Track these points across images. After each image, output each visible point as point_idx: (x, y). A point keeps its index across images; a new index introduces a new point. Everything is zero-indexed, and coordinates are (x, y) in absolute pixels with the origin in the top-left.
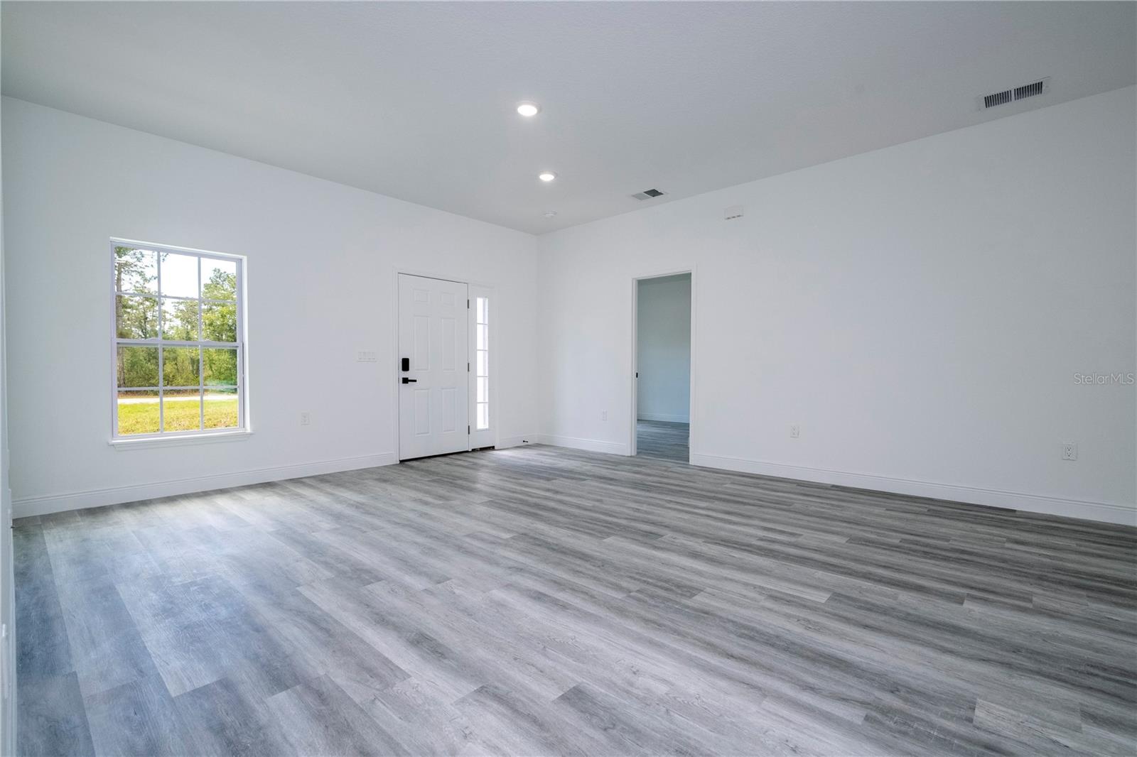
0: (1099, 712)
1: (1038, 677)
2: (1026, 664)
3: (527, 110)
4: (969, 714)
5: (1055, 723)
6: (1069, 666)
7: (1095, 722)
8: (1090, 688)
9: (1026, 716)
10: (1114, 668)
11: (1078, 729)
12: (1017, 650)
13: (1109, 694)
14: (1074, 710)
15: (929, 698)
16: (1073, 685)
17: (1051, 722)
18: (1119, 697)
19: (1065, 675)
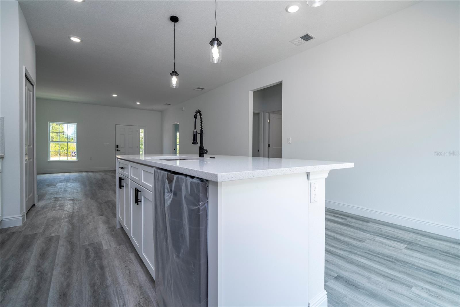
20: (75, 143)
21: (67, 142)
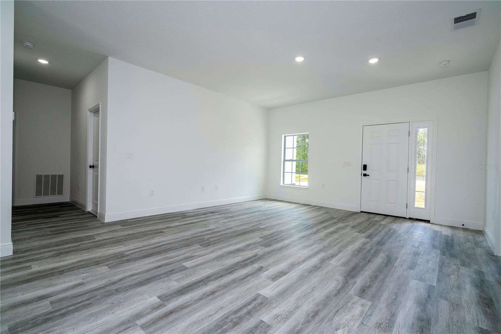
0: (80, 287)
1: (103, 286)
2: (109, 288)
3: (300, 59)
4: (108, 266)
5: (89, 277)
6: (97, 297)
7: (79, 283)
8: (86, 293)
9: (96, 274)
10: (81, 310)
11: (83, 279)
12: (117, 291)
13: (79, 295)
14: (86, 283)
15: (120, 264)
16: (91, 291)
17: (90, 276)
18: (76, 297)
19: (95, 293)
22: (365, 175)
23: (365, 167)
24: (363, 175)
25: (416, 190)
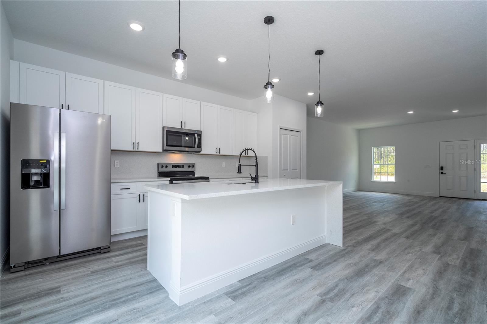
20: (394, 165)
21: (387, 164)
22: (442, 173)
23: (442, 168)
24: (440, 173)
25: (481, 182)
